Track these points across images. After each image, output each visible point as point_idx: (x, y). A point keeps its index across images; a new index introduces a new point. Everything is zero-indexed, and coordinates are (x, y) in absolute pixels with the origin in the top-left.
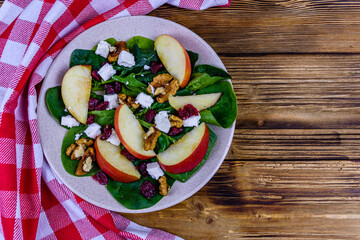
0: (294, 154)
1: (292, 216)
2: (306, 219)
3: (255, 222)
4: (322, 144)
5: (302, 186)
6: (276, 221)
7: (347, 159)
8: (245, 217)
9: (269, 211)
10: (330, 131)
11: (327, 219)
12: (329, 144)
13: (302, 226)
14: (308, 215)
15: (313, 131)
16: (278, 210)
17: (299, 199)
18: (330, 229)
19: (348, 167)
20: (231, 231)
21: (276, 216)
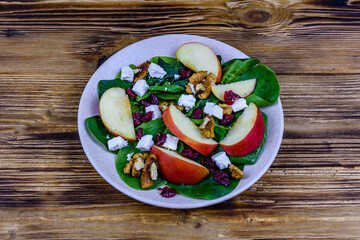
0: (284, 161)
1: (286, 219)
2: (302, 222)
3: (247, 226)
4: (313, 152)
5: (295, 191)
6: (270, 224)
7: (340, 165)
8: (236, 221)
9: (261, 214)
10: (320, 141)
11: (323, 222)
12: (320, 152)
13: (298, 230)
14: (303, 218)
15: (303, 141)
16: (271, 214)
17: (293, 203)
18: (328, 232)
19: (341, 173)
20: (221, 236)
21: (269, 220)
